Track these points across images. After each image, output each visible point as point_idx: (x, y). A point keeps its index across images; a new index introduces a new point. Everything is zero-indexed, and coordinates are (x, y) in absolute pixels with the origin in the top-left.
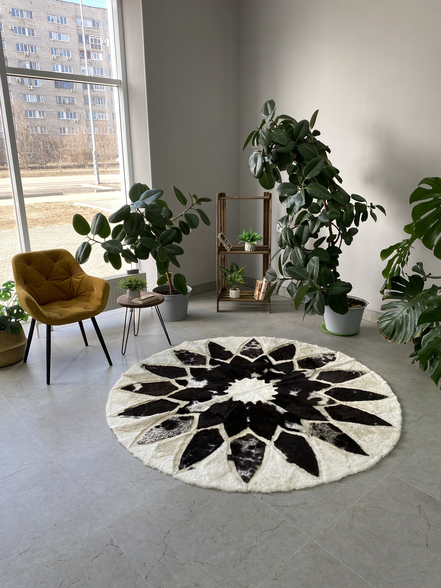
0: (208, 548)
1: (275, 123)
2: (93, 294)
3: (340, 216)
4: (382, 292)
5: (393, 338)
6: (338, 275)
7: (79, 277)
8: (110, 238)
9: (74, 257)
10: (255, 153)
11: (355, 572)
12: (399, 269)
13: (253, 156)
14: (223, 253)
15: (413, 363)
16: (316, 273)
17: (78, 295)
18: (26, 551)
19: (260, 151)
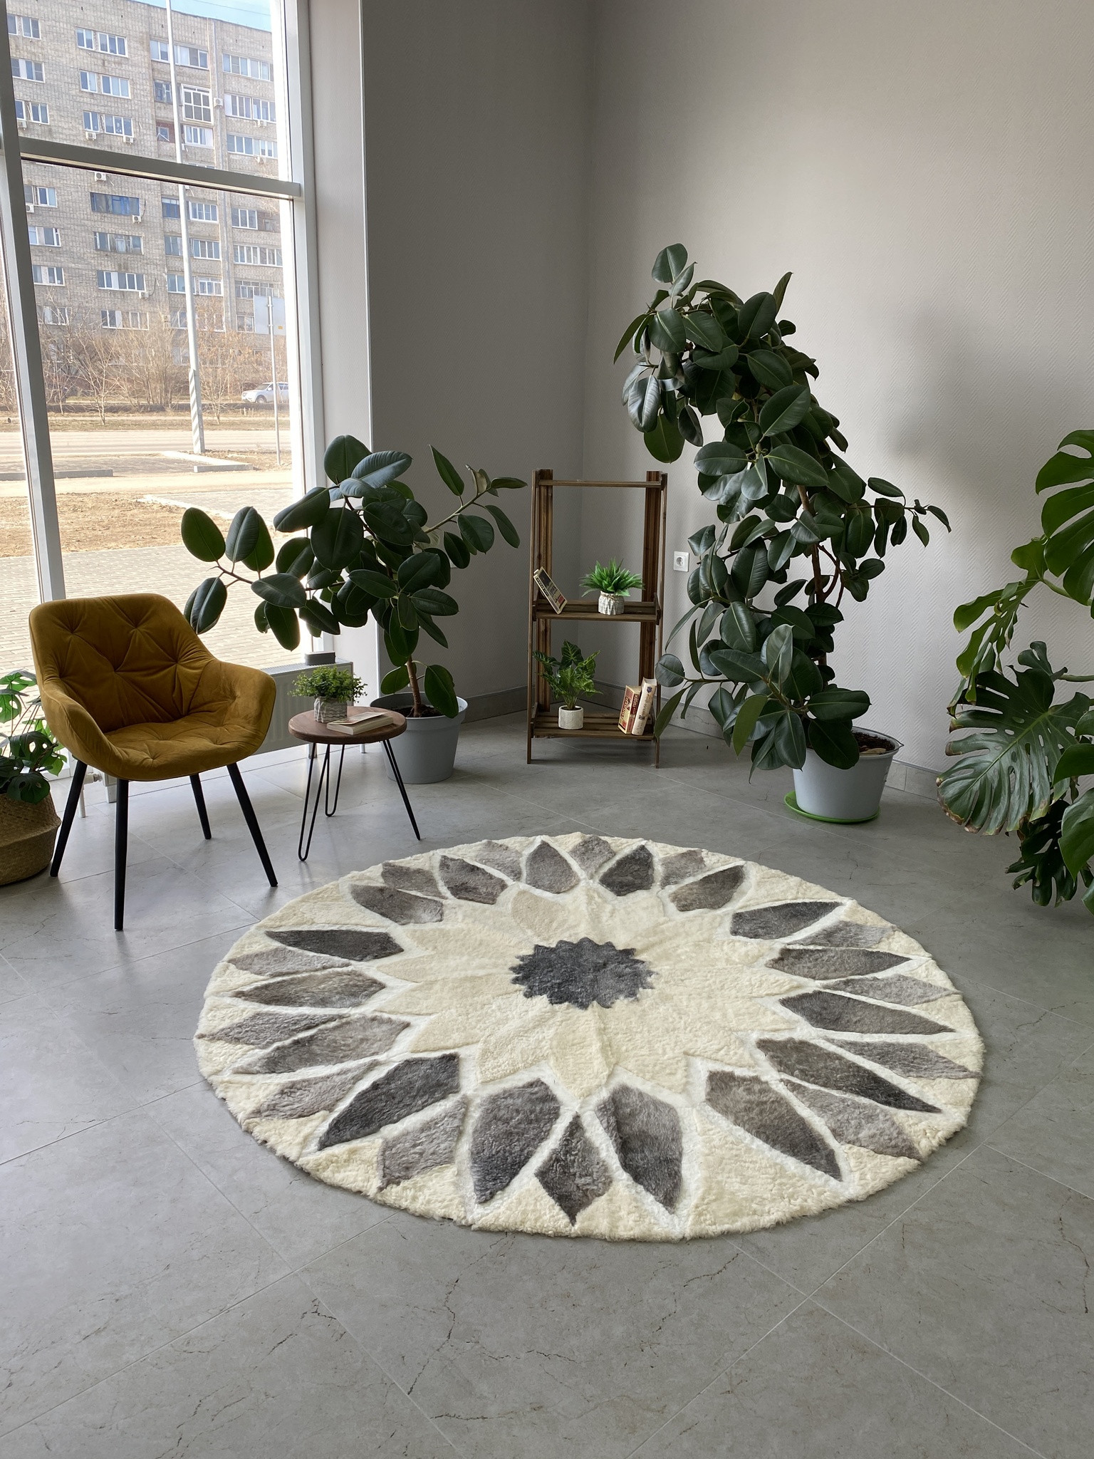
0: (557, 1319)
1: (687, 301)
2: (233, 706)
3: (842, 529)
4: (951, 711)
5: (978, 821)
6: (830, 674)
7: (197, 664)
8: (272, 570)
9: (183, 612)
10: (639, 369)
11: (921, 1374)
12: (992, 655)
13: (634, 376)
14: (543, 618)
15: (1016, 886)
16: (785, 666)
17: (193, 709)
18: (98, 1331)
19: (652, 366)
